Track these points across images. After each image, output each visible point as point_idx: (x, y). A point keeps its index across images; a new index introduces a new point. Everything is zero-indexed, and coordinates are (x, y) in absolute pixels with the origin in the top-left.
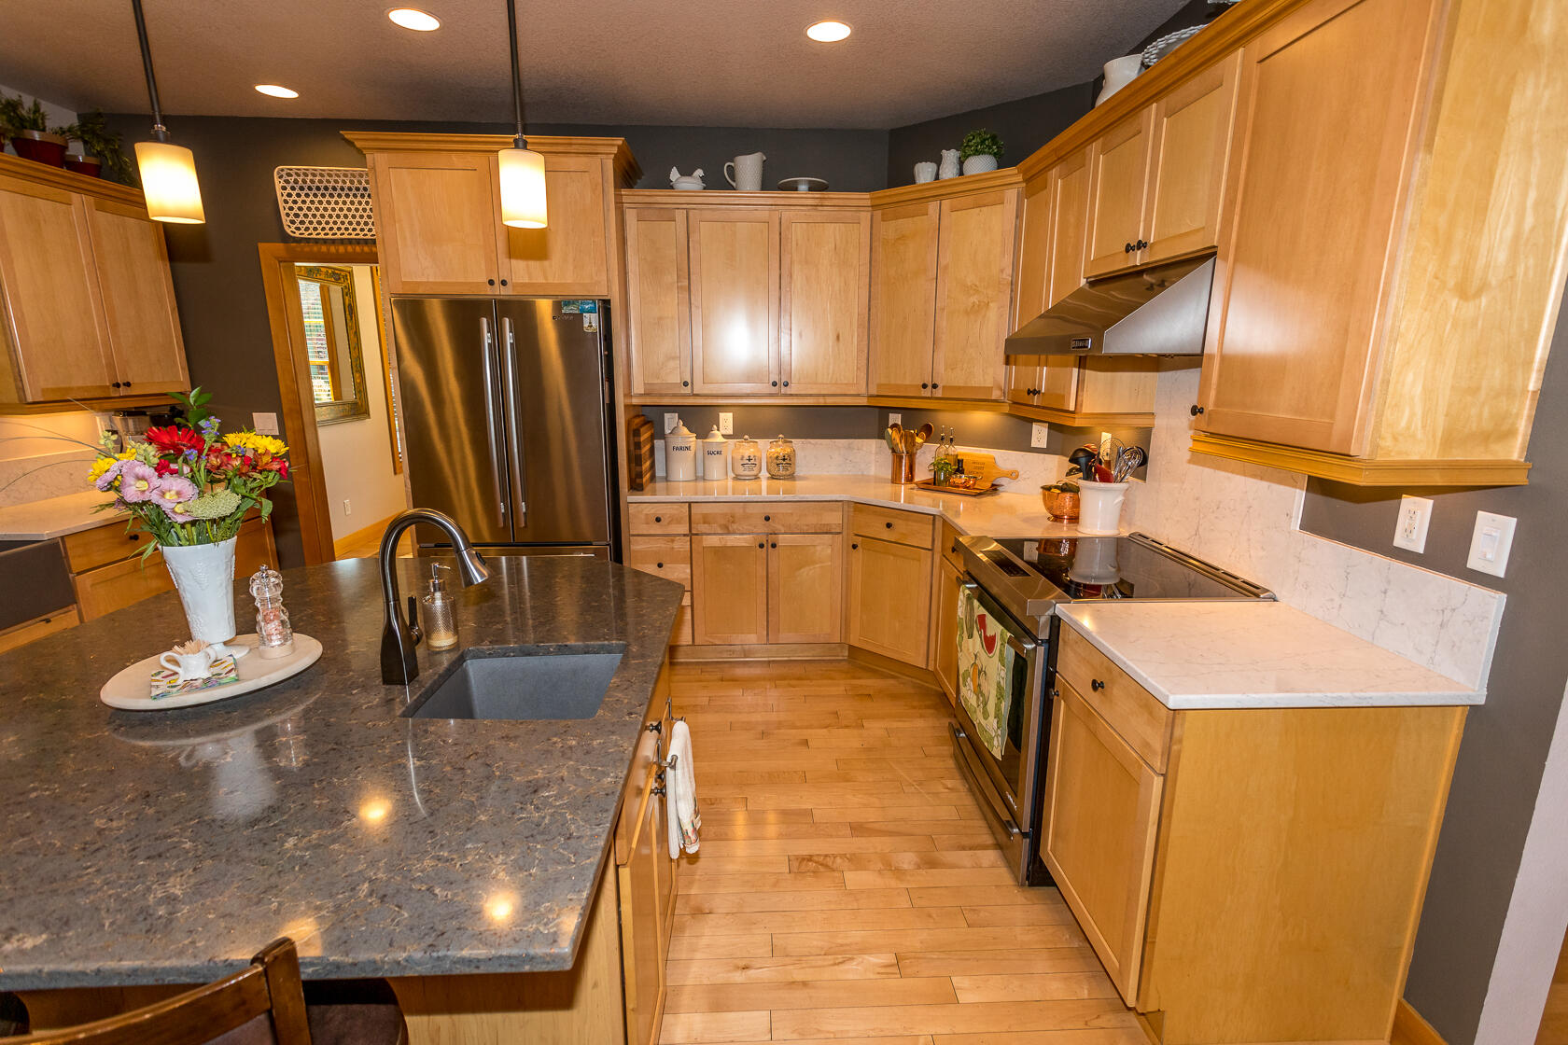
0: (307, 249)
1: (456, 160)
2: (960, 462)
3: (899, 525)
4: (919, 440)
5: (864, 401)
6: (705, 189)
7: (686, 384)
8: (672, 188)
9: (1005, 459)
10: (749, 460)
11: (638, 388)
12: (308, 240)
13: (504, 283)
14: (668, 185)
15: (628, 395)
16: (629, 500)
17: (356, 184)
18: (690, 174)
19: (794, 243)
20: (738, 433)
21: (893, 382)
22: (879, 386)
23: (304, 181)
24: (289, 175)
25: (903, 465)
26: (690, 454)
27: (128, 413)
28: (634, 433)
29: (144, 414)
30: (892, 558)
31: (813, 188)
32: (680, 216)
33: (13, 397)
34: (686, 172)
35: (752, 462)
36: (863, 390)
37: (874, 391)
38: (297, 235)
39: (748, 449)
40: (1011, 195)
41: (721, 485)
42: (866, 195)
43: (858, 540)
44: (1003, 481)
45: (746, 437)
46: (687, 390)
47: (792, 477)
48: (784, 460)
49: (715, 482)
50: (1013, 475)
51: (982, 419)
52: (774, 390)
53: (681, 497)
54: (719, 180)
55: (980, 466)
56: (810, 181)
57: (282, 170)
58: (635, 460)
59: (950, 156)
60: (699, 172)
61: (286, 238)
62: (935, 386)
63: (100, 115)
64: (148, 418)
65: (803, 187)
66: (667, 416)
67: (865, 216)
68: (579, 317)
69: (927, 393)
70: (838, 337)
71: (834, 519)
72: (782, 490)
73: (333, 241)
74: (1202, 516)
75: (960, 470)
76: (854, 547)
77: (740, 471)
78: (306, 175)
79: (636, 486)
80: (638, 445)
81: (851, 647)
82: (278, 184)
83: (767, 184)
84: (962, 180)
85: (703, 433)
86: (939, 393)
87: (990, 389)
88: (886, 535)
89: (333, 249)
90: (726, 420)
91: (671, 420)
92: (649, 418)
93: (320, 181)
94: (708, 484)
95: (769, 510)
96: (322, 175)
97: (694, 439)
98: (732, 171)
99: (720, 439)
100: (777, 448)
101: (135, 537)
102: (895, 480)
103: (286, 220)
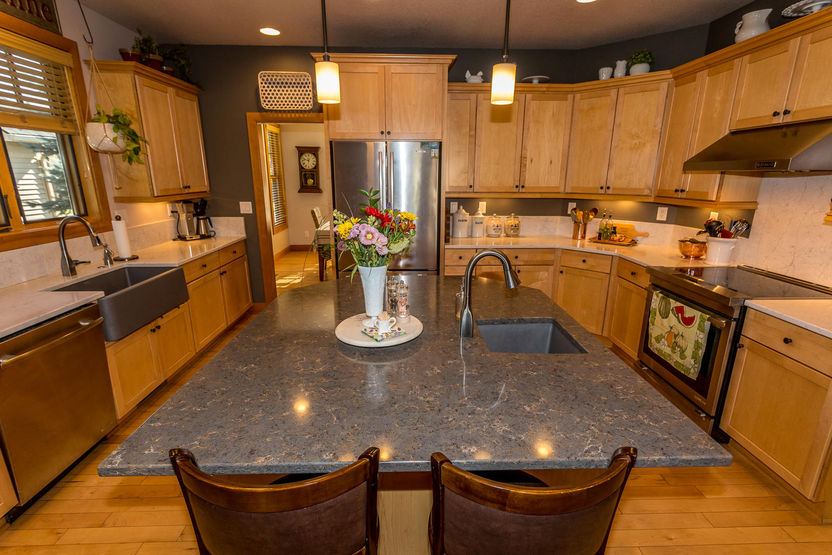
0: (271, 116)
1: (368, 68)
2: (615, 228)
3: (591, 261)
4: (591, 217)
5: (562, 196)
7: (471, 187)
8: (466, 82)
9: (640, 226)
10: (497, 227)
12: (272, 111)
13: (389, 133)
14: (464, 80)
16: (446, 247)
17: (298, 81)
18: (476, 74)
19: (532, 112)
20: (489, 212)
21: (581, 186)
22: (572, 188)
23: (271, 80)
24: (264, 76)
25: (580, 227)
26: (467, 223)
27: (185, 202)
29: (191, 202)
30: (584, 278)
31: (541, 81)
32: (472, 97)
33: (149, 194)
34: (474, 73)
35: (498, 228)
36: (562, 190)
37: (568, 190)
38: (267, 108)
39: (494, 221)
40: (665, 85)
41: (480, 240)
42: (571, 86)
43: (564, 269)
44: (639, 238)
45: (495, 215)
46: (471, 190)
47: (517, 236)
48: (515, 227)
49: (478, 239)
50: (645, 235)
51: (626, 205)
52: (516, 190)
55: (625, 230)
56: (540, 78)
57: (262, 74)
59: (621, 65)
60: (480, 73)
61: (261, 109)
62: (608, 188)
63: (183, 45)
64: (193, 205)
65: (535, 81)
66: (452, 204)
67: (569, 97)
68: (429, 151)
69: (602, 191)
70: (551, 162)
71: (549, 257)
72: (511, 242)
73: (284, 111)
74: (796, 255)
75: (615, 233)
76: (561, 272)
77: (491, 232)
78: (273, 76)
79: (447, 240)
82: (260, 81)
84: (628, 78)
85: (473, 211)
86: (610, 191)
87: (640, 189)
88: (582, 265)
89: (284, 115)
90: (483, 206)
91: (454, 206)
93: (280, 80)
94: (473, 239)
95: (518, 253)
96: (281, 76)
97: (468, 216)
99: (481, 216)
100: (511, 221)
101: (205, 266)
102: (575, 237)
103: (262, 100)
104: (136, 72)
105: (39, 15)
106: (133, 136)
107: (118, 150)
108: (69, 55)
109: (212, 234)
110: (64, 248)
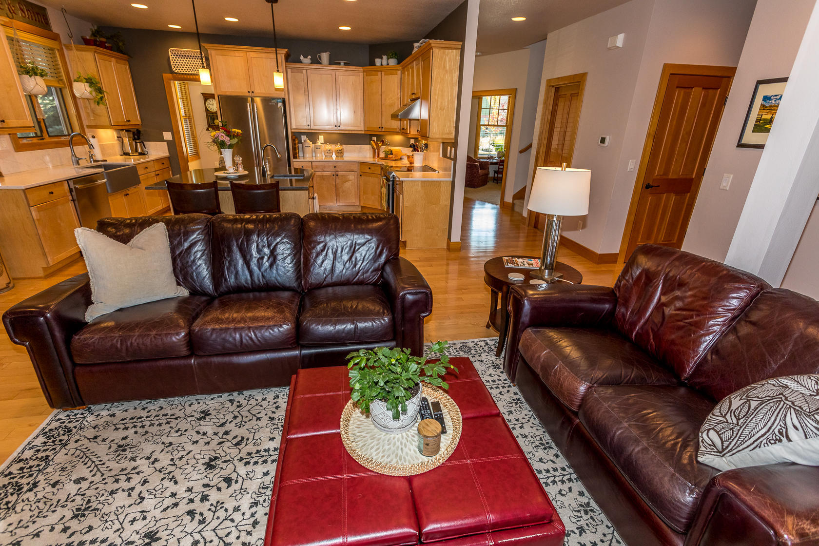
0: (179, 76)
1: (237, 54)
2: (391, 151)
3: (372, 168)
4: (380, 145)
5: (363, 132)
6: (311, 63)
7: (308, 125)
9: (402, 150)
10: (329, 151)
11: (294, 127)
12: (179, 73)
13: (253, 92)
14: (300, 61)
15: (291, 129)
16: (294, 160)
17: (196, 55)
18: (307, 58)
19: (340, 82)
20: (325, 143)
21: (371, 126)
22: (367, 127)
23: (178, 53)
24: (173, 51)
25: (375, 152)
26: (311, 148)
27: (127, 131)
28: (293, 140)
29: (130, 131)
30: (371, 178)
31: (345, 64)
32: (304, 71)
33: (108, 124)
34: (305, 57)
36: (363, 129)
37: (366, 129)
38: (176, 71)
39: (328, 147)
40: (399, 72)
41: (321, 157)
42: (361, 68)
43: (362, 174)
44: (403, 157)
45: (328, 143)
46: (309, 127)
47: (342, 155)
48: (340, 151)
49: (319, 156)
50: (406, 155)
51: (397, 138)
52: (336, 128)
53: (308, 159)
54: (316, 61)
55: (397, 152)
56: (344, 62)
57: (171, 49)
58: (294, 149)
59: (385, 57)
60: (310, 57)
61: (172, 72)
62: (382, 128)
64: (132, 133)
65: (342, 64)
66: (302, 136)
67: (361, 74)
68: (277, 104)
69: (380, 130)
70: (355, 112)
71: (354, 167)
73: (188, 74)
75: (391, 154)
76: (361, 176)
77: (327, 154)
78: (179, 51)
79: (295, 157)
80: (295, 144)
81: (362, 207)
82: (170, 54)
83: (331, 62)
84: (388, 66)
85: (314, 142)
86: (383, 130)
87: (396, 129)
88: (368, 171)
89: (188, 77)
90: (321, 138)
91: (303, 138)
92: (297, 136)
93: (183, 54)
94: (317, 156)
95: (335, 164)
97: (312, 144)
98: (320, 57)
99: (320, 144)
100: (339, 147)
101: (147, 168)
102: (374, 157)
103: (173, 66)
104: (95, 52)
105: (42, 22)
106: (100, 90)
107: (92, 98)
108: (57, 42)
109: (146, 153)
110: (72, 150)
